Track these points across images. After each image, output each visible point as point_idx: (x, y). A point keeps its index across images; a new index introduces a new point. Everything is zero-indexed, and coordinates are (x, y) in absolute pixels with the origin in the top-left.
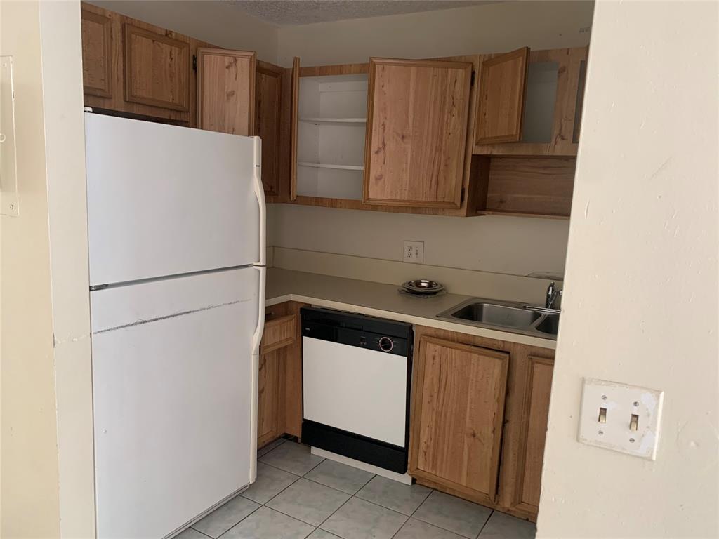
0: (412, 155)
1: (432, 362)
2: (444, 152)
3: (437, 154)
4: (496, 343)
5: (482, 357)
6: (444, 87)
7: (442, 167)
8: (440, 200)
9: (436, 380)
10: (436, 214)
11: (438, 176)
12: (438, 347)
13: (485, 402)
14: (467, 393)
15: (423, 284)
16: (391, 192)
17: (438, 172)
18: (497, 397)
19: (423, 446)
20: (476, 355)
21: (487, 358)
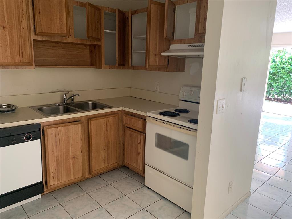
0: (9, 38)
1: (51, 136)
2: (23, 38)
3: (20, 38)
4: (75, 119)
5: (74, 126)
6: (18, 4)
7: (23, 45)
8: (25, 61)
9: (54, 144)
10: (18, 69)
11: (22, 49)
12: (53, 129)
13: (77, 142)
14: (69, 142)
15: (4, 107)
16: (3, 58)
17: (22, 48)
18: (81, 139)
19: (52, 175)
20: (71, 126)
21: (75, 125)
